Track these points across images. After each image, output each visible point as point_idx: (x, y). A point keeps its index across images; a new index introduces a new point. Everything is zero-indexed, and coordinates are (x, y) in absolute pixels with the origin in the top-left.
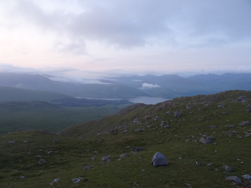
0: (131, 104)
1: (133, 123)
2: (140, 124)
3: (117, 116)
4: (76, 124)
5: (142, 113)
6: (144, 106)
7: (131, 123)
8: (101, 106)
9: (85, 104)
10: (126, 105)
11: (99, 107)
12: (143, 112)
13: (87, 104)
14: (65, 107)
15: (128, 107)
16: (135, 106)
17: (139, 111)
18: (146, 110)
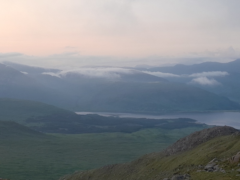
0: (200, 129)
1: (207, 170)
2: (223, 171)
3: (167, 156)
4: (76, 171)
5: (227, 149)
6: (232, 133)
7: (202, 169)
8: (131, 133)
9: (97, 126)
10: (190, 131)
11: (128, 135)
12: (230, 147)
13: (101, 127)
14: (54, 134)
15: (194, 135)
16: (211, 133)
17: (220, 145)
18: (236, 142)
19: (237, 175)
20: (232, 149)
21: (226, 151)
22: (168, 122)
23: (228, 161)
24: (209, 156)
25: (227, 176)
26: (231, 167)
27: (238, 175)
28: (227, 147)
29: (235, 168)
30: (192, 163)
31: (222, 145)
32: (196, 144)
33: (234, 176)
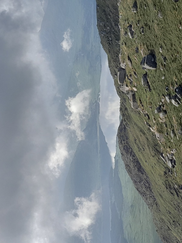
1: (174, 167)
2: (174, 150)
5: (144, 134)
6: (125, 128)
15: (130, 171)
16: (127, 151)
17: (139, 141)
18: (135, 124)
19: (178, 139)
20: (143, 129)
21: (146, 135)
22: (114, 202)
23: (163, 143)
24: (153, 154)
25: (179, 148)
26: (169, 142)
27: (178, 137)
28: (142, 134)
29: (170, 139)
30: (163, 173)
31: (139, 139)
32: (140, 169)
33: (179, 142)
